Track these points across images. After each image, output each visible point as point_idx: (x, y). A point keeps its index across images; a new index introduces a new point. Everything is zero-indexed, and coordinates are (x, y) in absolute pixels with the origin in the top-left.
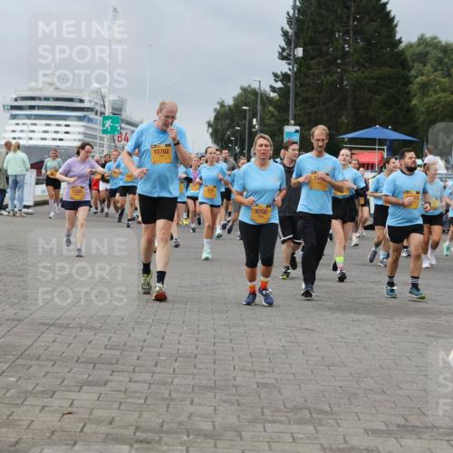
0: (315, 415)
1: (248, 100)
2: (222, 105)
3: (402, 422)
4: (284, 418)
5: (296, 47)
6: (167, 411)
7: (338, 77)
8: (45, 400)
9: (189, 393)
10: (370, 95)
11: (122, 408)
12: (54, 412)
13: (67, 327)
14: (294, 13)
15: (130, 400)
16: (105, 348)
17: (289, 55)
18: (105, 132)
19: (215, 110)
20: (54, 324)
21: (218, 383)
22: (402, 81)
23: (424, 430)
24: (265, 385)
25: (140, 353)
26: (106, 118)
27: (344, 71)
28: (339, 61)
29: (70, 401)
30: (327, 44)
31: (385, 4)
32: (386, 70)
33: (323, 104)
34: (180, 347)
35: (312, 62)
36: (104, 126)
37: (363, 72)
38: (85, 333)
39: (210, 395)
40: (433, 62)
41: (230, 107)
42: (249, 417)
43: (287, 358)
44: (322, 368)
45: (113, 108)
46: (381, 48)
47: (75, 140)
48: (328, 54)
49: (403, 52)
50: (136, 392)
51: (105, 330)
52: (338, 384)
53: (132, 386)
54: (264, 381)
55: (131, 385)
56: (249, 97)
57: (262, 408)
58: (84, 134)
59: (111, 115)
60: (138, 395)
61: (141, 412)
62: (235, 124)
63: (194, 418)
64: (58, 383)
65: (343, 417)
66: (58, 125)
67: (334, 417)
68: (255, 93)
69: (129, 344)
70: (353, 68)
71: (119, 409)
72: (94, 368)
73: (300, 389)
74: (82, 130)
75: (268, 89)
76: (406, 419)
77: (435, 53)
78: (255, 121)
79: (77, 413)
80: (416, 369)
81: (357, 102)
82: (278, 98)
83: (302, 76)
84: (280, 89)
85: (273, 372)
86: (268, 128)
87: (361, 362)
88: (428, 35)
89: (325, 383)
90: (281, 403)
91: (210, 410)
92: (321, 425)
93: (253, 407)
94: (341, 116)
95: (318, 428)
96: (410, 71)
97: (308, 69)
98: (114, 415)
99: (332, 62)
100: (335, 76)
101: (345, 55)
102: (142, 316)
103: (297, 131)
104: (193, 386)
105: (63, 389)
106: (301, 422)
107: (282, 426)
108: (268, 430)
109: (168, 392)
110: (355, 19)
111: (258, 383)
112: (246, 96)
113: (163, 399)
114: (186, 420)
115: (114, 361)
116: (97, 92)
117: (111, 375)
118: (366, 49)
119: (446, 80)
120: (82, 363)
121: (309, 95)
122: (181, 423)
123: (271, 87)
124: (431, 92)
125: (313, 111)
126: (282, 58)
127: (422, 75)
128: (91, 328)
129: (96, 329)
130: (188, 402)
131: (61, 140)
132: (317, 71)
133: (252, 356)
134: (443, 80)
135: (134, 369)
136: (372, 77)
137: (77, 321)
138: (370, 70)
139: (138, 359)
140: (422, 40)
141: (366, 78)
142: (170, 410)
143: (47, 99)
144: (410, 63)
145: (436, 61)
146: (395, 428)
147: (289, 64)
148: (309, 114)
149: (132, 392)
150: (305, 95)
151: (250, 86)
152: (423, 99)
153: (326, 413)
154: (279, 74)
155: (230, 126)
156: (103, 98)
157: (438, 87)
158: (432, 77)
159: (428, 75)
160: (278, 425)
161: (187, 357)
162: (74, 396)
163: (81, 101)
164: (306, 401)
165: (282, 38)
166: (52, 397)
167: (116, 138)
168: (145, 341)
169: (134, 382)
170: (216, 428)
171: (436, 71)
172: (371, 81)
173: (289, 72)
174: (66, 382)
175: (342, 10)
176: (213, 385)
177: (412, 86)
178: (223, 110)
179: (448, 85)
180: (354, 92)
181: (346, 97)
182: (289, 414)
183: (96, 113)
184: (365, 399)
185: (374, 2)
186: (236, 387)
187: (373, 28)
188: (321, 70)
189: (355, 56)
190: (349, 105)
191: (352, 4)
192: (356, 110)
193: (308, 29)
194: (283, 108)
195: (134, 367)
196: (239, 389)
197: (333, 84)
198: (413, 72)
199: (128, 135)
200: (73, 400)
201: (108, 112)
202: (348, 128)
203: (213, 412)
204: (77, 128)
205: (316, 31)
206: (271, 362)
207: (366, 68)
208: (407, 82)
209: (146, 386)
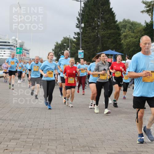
0: (90, 149)
1: (66, 42)
2: (57, 43)
3: (120, 150)
4: (80, 150)
5: (81, 23)
6: (40, 148)
7: (96, 34)
9: (47, 142)
10: (107, 39)
11: (25, 147)
12: (1, 149)
13: (5, 120)
14: (81, 11)
15: (27, 145)
16: (19, 127)
17: (79, 26)
18: (17, 53)
19: (55, 45)
21: (57, 138)
22: (118, 35)
23: (127, 153)
24: (73, 138)
25: (30, 129)
26: (17, 49)
27: (98, 31)
28: (96, 28)
29: (7, 145)
30: (93, 22)
31: (112, 9)
32: (112, 31)
33: (92, 42)
34: (44, 126)
35: (87, 28)
36: (17, 51)
37: (104, 32)
38: (12, 122)
39: (54, 142)
40: (128, 28)
41: (60, 44)
42: (68, 149)
43: (81, 129)
44: (93, 132)
45: (20, 45)
46: (111, 23)
47: (7, 56)
48: (92, 25)
49: (118, 25)
50: (29, 142)
51: (18, 121)
52: (98, 138)
54: (73, 137)
55: (27, 139)
57: (72, 147)
58: (10, 54)
59: (19, 47)
60: (30, 143)
61: (31, 148)
63: (49, 150)
64: (3, 139)
65: (99, 149)
66: (1, 51)
67: (97, 149)
68: (68, 39)
69: (27, 125)
70: (101, 30)
72: (15, 134)
73: (85, 139)
75: (73, 38)
77: (129, 25)
78: (68, 49)
79: (9, 149)
80: (124, 132)
81: (103, 42)
82: (76, 41)
83: (84, 33)
84: (77, 38)
85: (76, 134)
86: (73, 51)
87: (106, 130)
88: (126, 19)
89: (94, 137)
90: (79, 144)
91: (54, 147)
92: (92, 152)
93: (69, 146)
94: (97, 46)
96: (120, 31)
97: (86, 31)
98: (22, 150)
99: (94, 28)
100: (95, 33)
101: (98, 26)
102: (31, 116)
103: (83, 52)
104: (49, 139)
105: (4, 141)
106: (85, 151)
107: (79, 152)
108: (74, 153)
109: (40, 142)
110: (101, 14)
111: (71, 138)
112: (65, 40)
113: (39, 144)
114: (47, 151)
115: (22, 131)
116: (14, 40)
117: (21, 136)
118: (105, 24)
119: (133, 34)
120: (11, 132)
121: (87, 40)
123: (74, 37)
124: (128, 38)
125: (88, 45)
127: (125, 32)
128: (14, 120)
130: (47, 145)
131: (2, 56)
133: (69, 129)
134: (132, 34)
135: (28, 134)
136: (108, 34)
137: (9, 118)
138: (107, 31)
139: (30, 131)
140: (124, 20)
141: (105, 34)
144: (121, 29)
145: (129, 27)
146: (117, 152)
147: (79, 29)
148: (87, 46)
149: (28, 142)
150: (85, 40)
151: (66, 37)
152: (125, 40)
153: (94, 147)
154: (76, 33)
155: (60, 51)
156: (17, 41)
157: (130, 36)
158: (128, 33)
159: (126, 33)
160: (78, 152)
161: (46, 129)
162: (8, 143)
163: (9, 43)
164: (87, 144)
165: (77, 20)
166: (0, 144)
167: (21, 55)
168: (32, 124)
169: (29, 138)
170: (57, 153)
171: (129, 31)
172: (108, 35)
173: (80, 32)
174: (5, 139)
175: (97, 11)
176: (55, 139)
177: (121, 36)
178: (57, 45)
179: (133, 36)
180: (102, 38)
181: (99, 40)
182: (81, 148)
183: (14, 47)
184: (107, 142)
185: (108, 8)
186: (63, 139)
187: (108, 16)
188: (90, 31)
189: (102, 26)
190: (100, 43)
191: (100, 9)
192: (103, 44)
193: (86, 17)
194: (78, 44)
195: (29, 133)
196: (64, 140)
197: (95, 36)
198: (122, 32)
199: (25, 54)
200: (8, 145)
201: (18, 46)
202: (100, 50)
203: (55, 148)
204: (8, 52)
205: (88, 18)
206: (75, 131)
207: (106, 30)
208: (120, 35)
209: (33, 140)
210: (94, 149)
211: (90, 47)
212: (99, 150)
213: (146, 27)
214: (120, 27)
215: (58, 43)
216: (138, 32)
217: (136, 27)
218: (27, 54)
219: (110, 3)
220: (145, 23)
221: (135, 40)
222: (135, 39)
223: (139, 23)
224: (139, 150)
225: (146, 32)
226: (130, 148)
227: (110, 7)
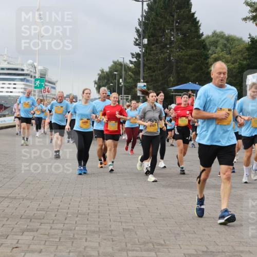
0: (156, 247)
1: (117, 69)
2: (102, 71)
3: (205, 249)
4: (139, 249)
5: (143, 38)
6: (72, 245)
7: (168, 55)
8: (3, 240)
9: (85, 235)
10: (186, 65)
11: (46, 244)
12: (8, 247)
13: (15, 198)
14: (142, 19)
15: (51, 239)
16: (37, 210)
17: (140, 43)
18: (36, 87)
19: (99, 74)
20: (8, 197)
21: (101, 229)
22: (204, 57)
23: (218, 254)
24: (128, 230)
25: (56, 213)
26: (36, 80)
27: (171, 51)
28: (168, 46)
29: (17, 241)
30: (162, 36)
31: (194, 14)
32: (195, 51)
33: (160, 70)
34: (79, 209)
35: (153, 46)
36: (35, 84)
37: (181, 52)
38: (25, 201)
39: (96, 236)
40: (221, 46)
41: (107, 73)
42: (118, 248)
43: (140, 214)
44: (160, 219)
45: (41, 74)
46: (192, 38)
47: (19, 92)
48: (161, 42)
49: (204, 41)
51: (36, 199)
52: (169, 228)
53: (52, 232)
54: (127, 228)
56: (118, 67)
57: (126, 243)
58: (24, 88)
59: (39, 78)
60: (56, 236)
61: (57, 246)
62: (110, 82)
63: (87, 249)
64: (10, 230)
66: (9, 84)
67: (167, 247)
68: (121, 64)
69: (50, 207)
70: (176, 49)
71: (45, 244)
72: (30, 221)
73: (148, 232)
74: (23, 86)
75: (128, 62)
76: (207, 247)
77: (222, 41)
78: (121, 80)
79: (21, 247)
80: (213, 219)
81: (179, 69)
82: (134, 67)
83: (147, 55)
84: (135, 62)
85: (132, 222)
86: (128, 84)
87: (182, 216)
88: (218, 31)
89: (162, 228)
90: (137, 240)
91: (96, 245)
92: (159, 252)
93: (121, 242)
94: (169, 77)
95: (158, 254)
96: (208, 51)
97: (151, 51)
98: (41, 248)
99: (164, 47)
100: (166, 55)
101: (171, 43)
102: (57, 192)
103: (145, 86)
104: (87, 231)
105: (12, 234)
106: (148, 250)
107: (138, 253)
108: (129, 255)
109: (73, 235)
110: (177, 22)
111: (123, 229)
112: (116, 66)
113: (70, 239)
114: (83, 250)
115: (42, 217)
116: (31, 65)
117: (40, 225)
118: (183, 39)
119: (229, 56)
120: (24, 219)
121: (152, 65)
122: (80, 252)
123: (130, 61)
125: (154, 74)
126: (136, 44)
127: (215, 53)
129: (32, 199)
130: (84, 240)
131: (11, 92)
132: (155, 52)
133: (120, 214)
134: (227, 56)
136: (187, 55)
137: (21, 195)
138: (185, 51)
139: (55, 216)
140: (215, 34)
141: (183, 55)
142: (73, 245)
143: (3, 69)
144: (208, 47)
145: (223, 45)
146: (201, 253)
147: (140, 48)
148: (152, 76)
149: (52, 235)
150: (149, 65)
151: (118, 60)
153: (162, 245)
154: (135, 53)
155: (107, 83)
156: (35, 68)
157: (224, 60)
158: (221, 54)
159: (218, 54)
160: (135, 252)
161: (83, 214)
162: (19, 237)
163: (23, 70)
164: (151, 238)
165: (136, 33)
166: (6, 238)
167: (43, 90)
168: (59, 206)
169: (54, 229)
170: (100, 254)
171: (223, 51)
172: (186, 57)
173: (140, 53)
174: (14, 229)
175: (169, 17)
176: (98, 230)
177: (209, 60)
178: (103, 74)
179: (230, 59)
180: (177, 63)
181: (173, 67)
182: (141, 246)
183: (31, 77)
184: (184, 236)
185: (187, 12)
186: (111, 231)
187: (187, 27)
188: (158, 51)
189: (177, 43)
190: (174, 71)
191: (175, 14)
192: (178, 73)
193: (150, 28)
194: (137, 73)
195: (54, 221)
196: (113, 232)
197: (165, 59)
198: (210, 52)
199: (49, 89)
200: (19, 240)
201: (38, 76)
202: (174, 83)
203: (98, 245)
204: (20, 85)
205: (155, 29)
206: (131, 216)
207: (183, 50)
208: (207, 57)
209: (60, 231)
210: (162, 247)
211: (157, 77)
212: (171, 248)
213: (251, 45)
214: (207, 44)
215: (105, 71)
216: (237, 52)
217: (234, 45)
218: (52, 90)
219: (191, 5)
220: (249, 38)
221: (233, 66)
222: (233, 64)
223: (240, 38)
224: (237, 249)
225: (251, 52)
226: (222, 245)
227: (191, 12)
